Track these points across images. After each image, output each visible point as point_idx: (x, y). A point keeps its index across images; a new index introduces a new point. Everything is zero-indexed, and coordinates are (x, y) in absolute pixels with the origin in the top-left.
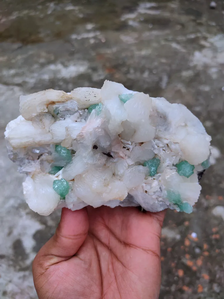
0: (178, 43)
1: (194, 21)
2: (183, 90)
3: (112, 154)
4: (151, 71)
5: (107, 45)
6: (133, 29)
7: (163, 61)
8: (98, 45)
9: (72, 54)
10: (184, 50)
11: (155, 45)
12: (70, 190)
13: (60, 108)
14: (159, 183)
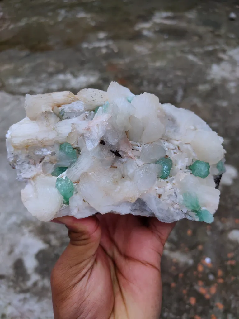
0: (195, 54)
1: (212, 32)
2: (200, 104)
3: (121, 153)
4: (165, 84)
5: (119, 55)
6: (148, 39)
7: (179, 73)
8: (110, 55)
9: (82, 63)
10: (200, 63)
11: (170, 56)
12: (75, 193)
13: (66, 109)
14: (173, 186)
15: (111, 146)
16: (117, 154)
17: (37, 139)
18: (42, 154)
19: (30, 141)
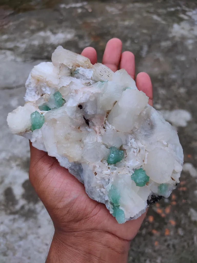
0: (159, 15)
3: (90, 123)
4: (132, 40)
5: (93, 14)
9: (60, 22)
11: (137, 16)
14: (110, 173)
15: (86, 113)
16: (87, 122)
17: (45, 79)
18: (45, 91)
19: (41, 78)
